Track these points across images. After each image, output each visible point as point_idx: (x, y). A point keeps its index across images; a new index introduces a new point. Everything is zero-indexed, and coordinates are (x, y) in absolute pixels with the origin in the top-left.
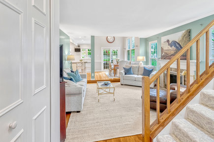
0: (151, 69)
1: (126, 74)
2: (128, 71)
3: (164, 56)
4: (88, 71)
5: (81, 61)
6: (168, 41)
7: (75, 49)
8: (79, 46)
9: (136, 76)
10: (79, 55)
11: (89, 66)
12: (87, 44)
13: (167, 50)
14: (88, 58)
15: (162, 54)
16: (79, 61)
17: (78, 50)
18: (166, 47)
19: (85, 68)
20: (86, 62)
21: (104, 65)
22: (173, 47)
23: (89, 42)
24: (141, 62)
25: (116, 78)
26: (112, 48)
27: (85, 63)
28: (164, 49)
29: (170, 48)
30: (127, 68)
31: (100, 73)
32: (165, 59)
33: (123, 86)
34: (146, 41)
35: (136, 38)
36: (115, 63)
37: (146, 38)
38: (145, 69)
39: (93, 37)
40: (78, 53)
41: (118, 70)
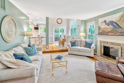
0: (91, 43)
1: (72, 46)
2: (73, 44)
3: (101, 33)
4: (44, 43)
5: (39, 36)
6: (105, 21)
7: (35, 28)
8: (37, 26)
9: (79, 47)
10: (38, 32)
11: (44, 40)
12: (43, 24)
13: (104, 28)
14: (44, 34)
15: (99, 31)
16: (37, 36)
17: (36, 28)
18: (103, 26)
19: (42, 41)
20: (43, 37)
21: (55, 39)
22: (110, 26)
23: (45, 23)
24: (82, 37)
25: (64, 48)
26: (60, 27)
27: (41, 37)
28: (101, 27)
29: (107, 27)
30: (73, 41)
31: (53, 45)
32: (102, 35)
33: (70, 55)
34: (85, 22)
35: (78, 20)
36: (63, 37)
37: (85, 20)
38: (86, 42)
39: (47, 19)
40: (37, 30)
41: (65, 43)
